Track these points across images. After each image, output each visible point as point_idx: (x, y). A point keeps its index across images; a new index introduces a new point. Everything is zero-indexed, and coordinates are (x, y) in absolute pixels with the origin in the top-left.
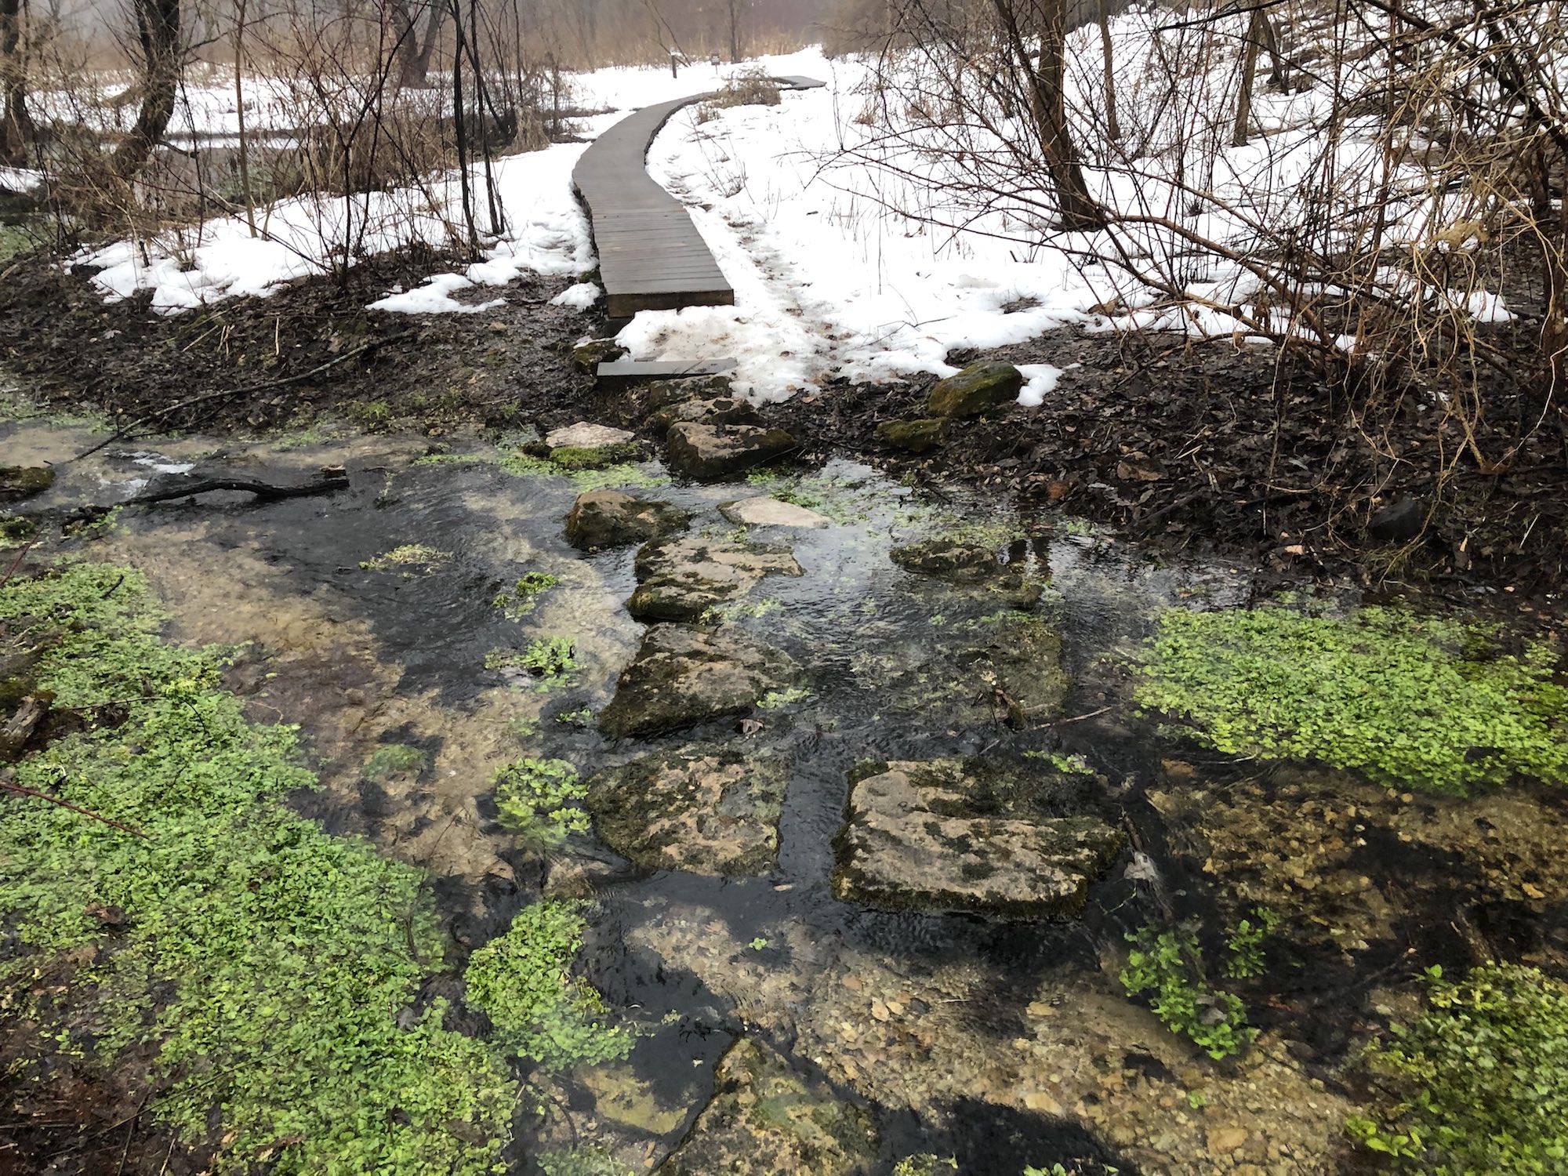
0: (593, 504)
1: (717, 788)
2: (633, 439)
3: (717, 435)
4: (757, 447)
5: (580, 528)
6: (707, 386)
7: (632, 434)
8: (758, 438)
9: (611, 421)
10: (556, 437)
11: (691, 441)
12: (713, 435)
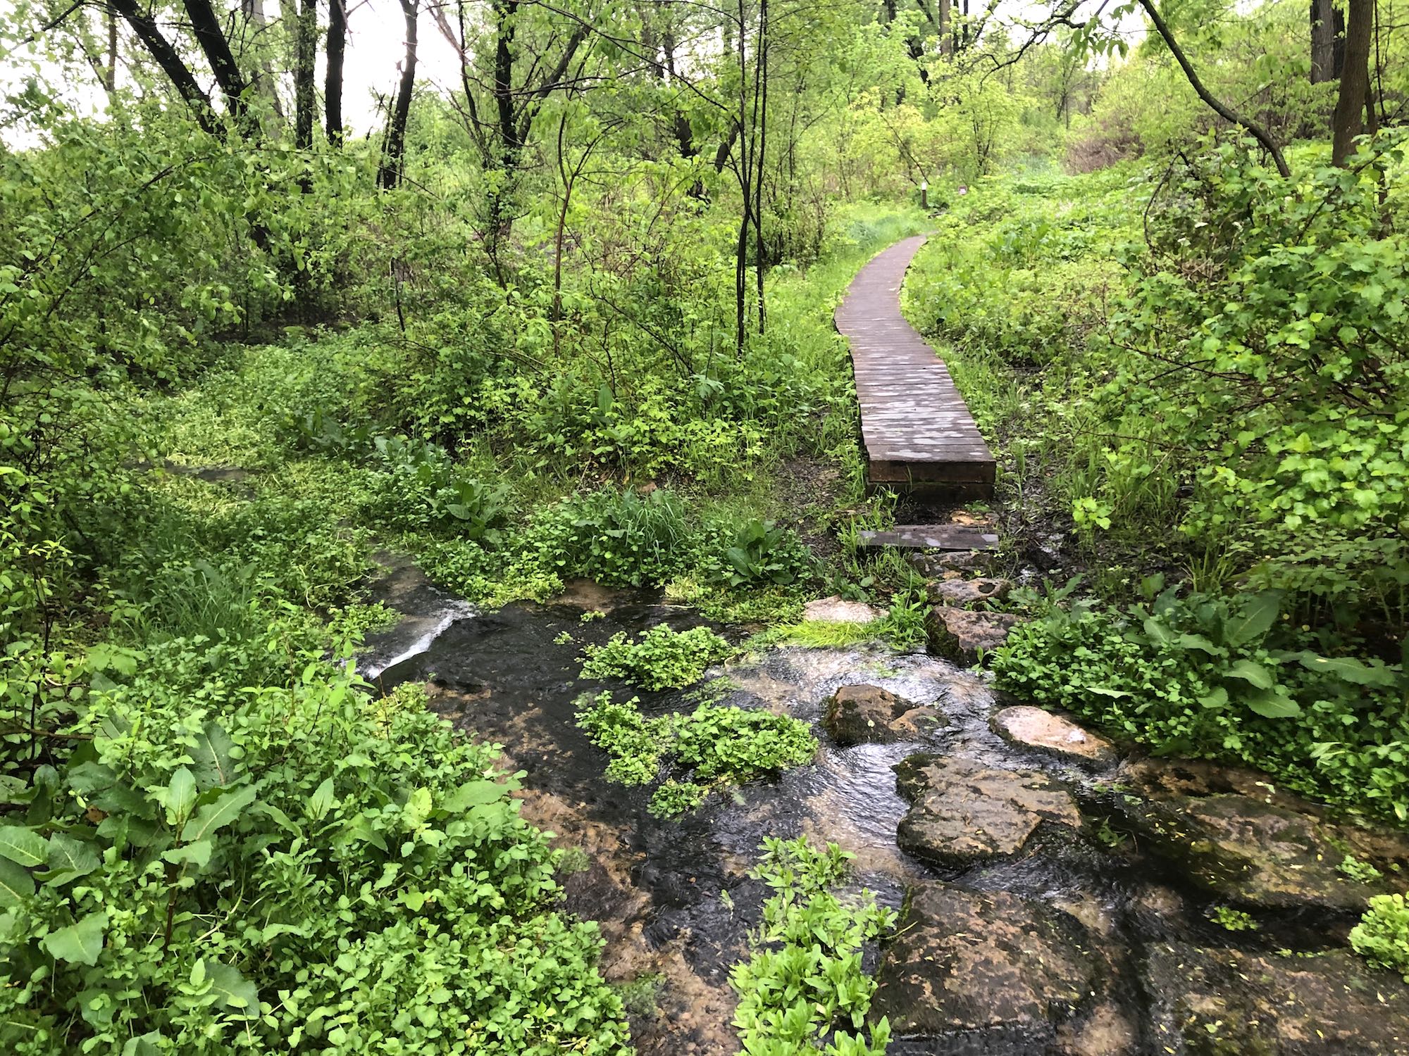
0: (852, 703)
3: (978, 621)
5: (838, 732)
6: (967, 563)
10: (814, 611)
11: (951, 627)
12: (974, 623)
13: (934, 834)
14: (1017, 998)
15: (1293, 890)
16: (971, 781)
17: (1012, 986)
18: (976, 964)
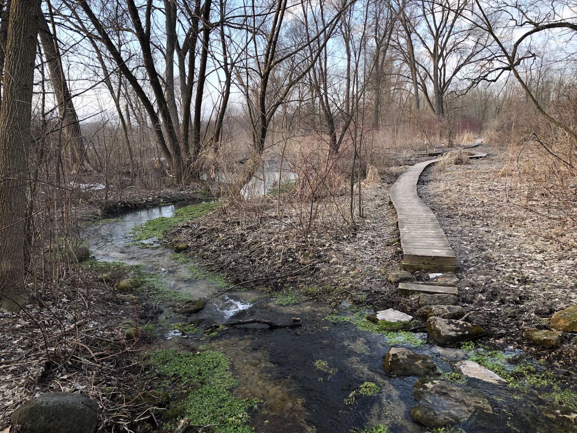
0: (396, 354)
2: (412, 319)
3: (449, 323)
4: (467, 332)
5: (390, 366)
7: (412, 317)
8: (468, 328)
9: (403, 310)
10: (381, 315)
11: (437, 326)
12: (447, 324)
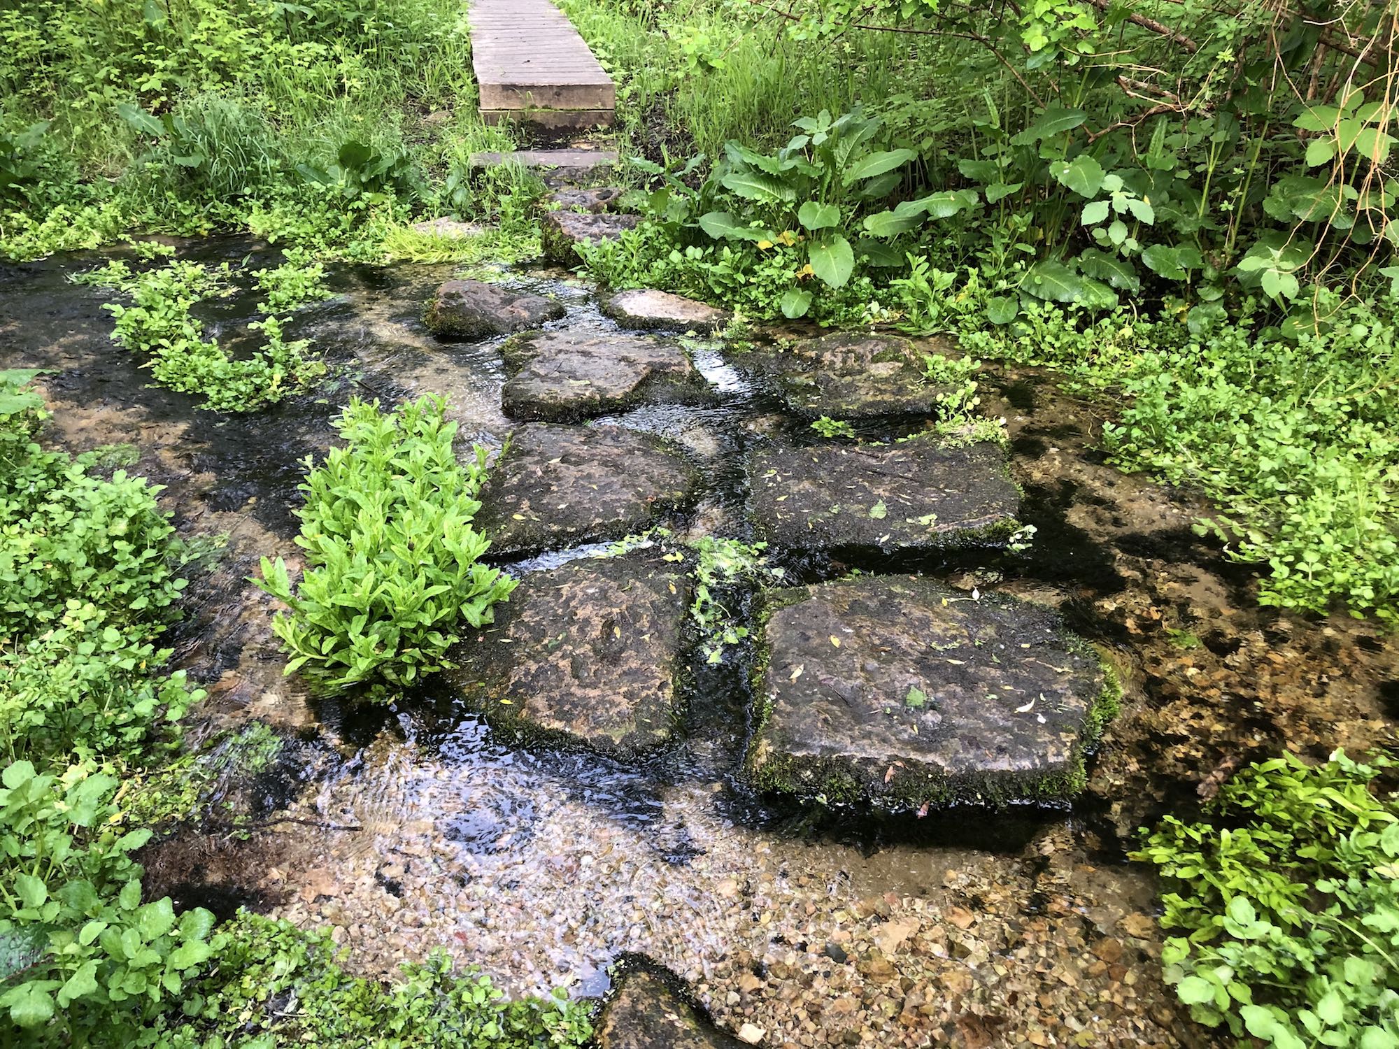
0: (455, 294)
1: (597, 622)
3: (594, 223)
5: (441, 321)
6: (585, 176)
11: (566, 230)
12: (590, 224)
13: (541, 390)
14: (618, 500)
15: (888, 397)
16: (580, 347)
17: (613, 492)
18: (577, 479)
